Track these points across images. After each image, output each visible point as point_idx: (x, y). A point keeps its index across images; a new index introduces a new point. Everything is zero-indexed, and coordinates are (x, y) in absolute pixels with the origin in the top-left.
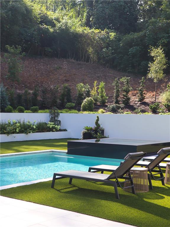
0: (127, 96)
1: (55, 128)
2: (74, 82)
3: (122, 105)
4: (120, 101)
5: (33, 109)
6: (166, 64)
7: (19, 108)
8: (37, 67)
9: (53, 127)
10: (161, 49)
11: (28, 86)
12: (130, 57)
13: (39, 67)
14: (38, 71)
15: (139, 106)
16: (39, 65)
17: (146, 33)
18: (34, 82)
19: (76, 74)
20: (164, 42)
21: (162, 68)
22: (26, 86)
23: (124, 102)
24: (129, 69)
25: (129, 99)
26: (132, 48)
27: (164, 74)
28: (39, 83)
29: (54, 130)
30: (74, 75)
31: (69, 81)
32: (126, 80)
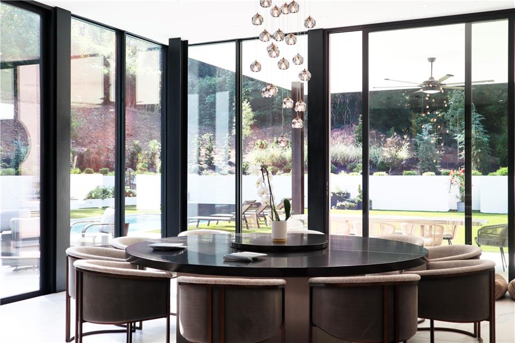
0: (209, 156)
1: (132, 193)
2: (139, 137)
3: (205, 166)
4: (201, 161)
5: (102, 171)
6: (253, 119)
7: (87, 171)
8: (88, 118)
9: (129, 191)
10: (247, 102)
11: (79, 142)
12: (207, 108)
13: (90, 118)
14: (90, 122)
15: (224, 167)
16: (91, 115)
17: (225, 79)
18: (87, 137)
19: (141, 127)
20: (248, 91)
21: (249, 124)
22: (77, 142)
23: (206, 162)
24: (206, 121)
25: (212, 159)
26: (209, 97)
27: (251, 130)
28: (93, 138)
29: (131, 195)
30: (138, 128)
31: (132, 135)
32: (208, 137)
